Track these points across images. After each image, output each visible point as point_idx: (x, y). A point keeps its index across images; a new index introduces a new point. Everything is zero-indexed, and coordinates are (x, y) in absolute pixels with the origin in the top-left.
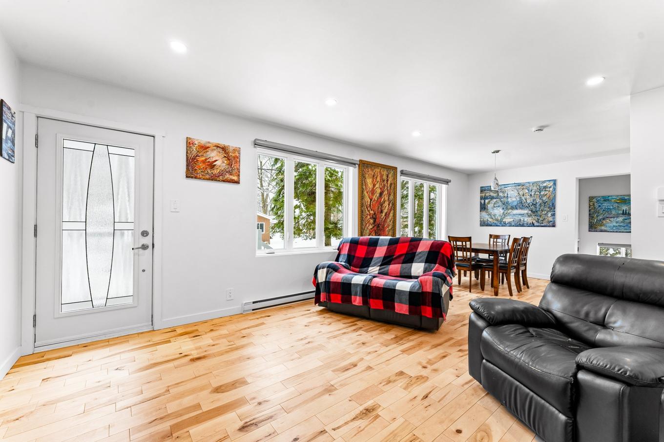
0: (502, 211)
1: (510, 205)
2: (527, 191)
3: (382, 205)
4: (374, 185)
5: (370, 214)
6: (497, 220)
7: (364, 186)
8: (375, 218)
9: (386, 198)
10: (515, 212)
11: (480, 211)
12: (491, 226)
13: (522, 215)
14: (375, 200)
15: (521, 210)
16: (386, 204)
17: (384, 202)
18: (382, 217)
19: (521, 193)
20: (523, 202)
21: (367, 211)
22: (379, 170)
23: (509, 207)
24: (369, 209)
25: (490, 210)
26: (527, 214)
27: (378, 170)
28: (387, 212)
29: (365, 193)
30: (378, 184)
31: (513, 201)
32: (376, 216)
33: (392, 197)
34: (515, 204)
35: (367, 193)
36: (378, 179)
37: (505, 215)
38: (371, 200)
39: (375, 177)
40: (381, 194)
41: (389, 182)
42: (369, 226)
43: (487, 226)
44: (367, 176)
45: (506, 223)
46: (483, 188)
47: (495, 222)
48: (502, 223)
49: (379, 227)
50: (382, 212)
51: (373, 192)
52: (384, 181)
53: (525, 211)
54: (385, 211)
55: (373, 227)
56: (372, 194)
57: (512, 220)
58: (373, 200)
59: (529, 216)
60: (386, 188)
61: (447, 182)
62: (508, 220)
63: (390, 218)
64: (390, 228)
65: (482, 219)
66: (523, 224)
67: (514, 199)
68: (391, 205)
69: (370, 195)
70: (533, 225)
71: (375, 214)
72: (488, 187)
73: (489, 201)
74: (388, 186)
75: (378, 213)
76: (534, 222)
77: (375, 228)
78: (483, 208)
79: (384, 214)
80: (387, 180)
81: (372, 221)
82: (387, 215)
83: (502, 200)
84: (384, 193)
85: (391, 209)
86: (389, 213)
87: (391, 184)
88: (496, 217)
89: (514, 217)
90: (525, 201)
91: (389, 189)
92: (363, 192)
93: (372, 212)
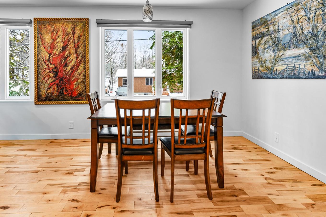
0: (272, 54)
1: (282, 43)
2: (303, 13)
3: (66, 59)
4: (54, 40)
5: (49, 68)
6: (267, 68)
7: (40, 42)
8: (56, 72)
9: (73, 51)
10: (289, 53)
11: (252, 58)
12: (262, 78)
13: (296, 57)
14: (55, 54)
15: (295, 49)
16: (73, 57)
17: (70, 55)
18: (67, 71)
19: (295, 19)
20: (298, 35)
21: (45, 65)
22: (61, 25)
23: (281, 46)
24: (47, 63)
25: (261, 55)
26: (304, 55)
27: (59, 25)
28: (75, 65)
29: (42, 48)
30: (60, 38)
31: (286, 35)
32: (58, 70)
33: (81, 50)
34: (288, 39)
35: (45, 48)
36: (60, 33)
37: (276, 60)
38: (50, 54)
39: (55, 32)
40: (64, 48)
41: (76, 35)
42: (48, 79)
43: (258, 78)
44: (43, 32)
45: (278, 72)
46: (254, 24)
47: (266, 71)
48: (273, 73)
49: (63, 80)
50: (66, 65)
51: (52, 47)
52: (68, 34)
53: (302, 51)
54: (72, 64)
55: (55, 81)
56: (51, 48)
57: (284, 67)
58: (53, 54)
59: (307, 58)
60: (71, 41)
61: (189, 24)
62: (279, 68)
63: (80, 71)
64: (79, 81)
65: (253, 69)
66: (299, 75)
67: (286, 32)
68: (80, 58)
69: (49, 50)
70: (314, 76)
71: (56, 68)
72: (258, 20)
73: (260, 41)
74: (75, 38)
75: (60, 66)
76: (315, 68)
77: (57, 81)
78: (255, 52)
79: (69, 68)
80: (74, 33)
81: (52, 75)
82: (74, 69)
83: (273, 36)
84: (69, 47)
85: (81, 61)
86: (78, 67)
87: (79, 37)
88: (267, 64)
89: (287, 63)
90: (300, 32)
91: (76, 41)
92: (38, 48)
93: (52, 66)
